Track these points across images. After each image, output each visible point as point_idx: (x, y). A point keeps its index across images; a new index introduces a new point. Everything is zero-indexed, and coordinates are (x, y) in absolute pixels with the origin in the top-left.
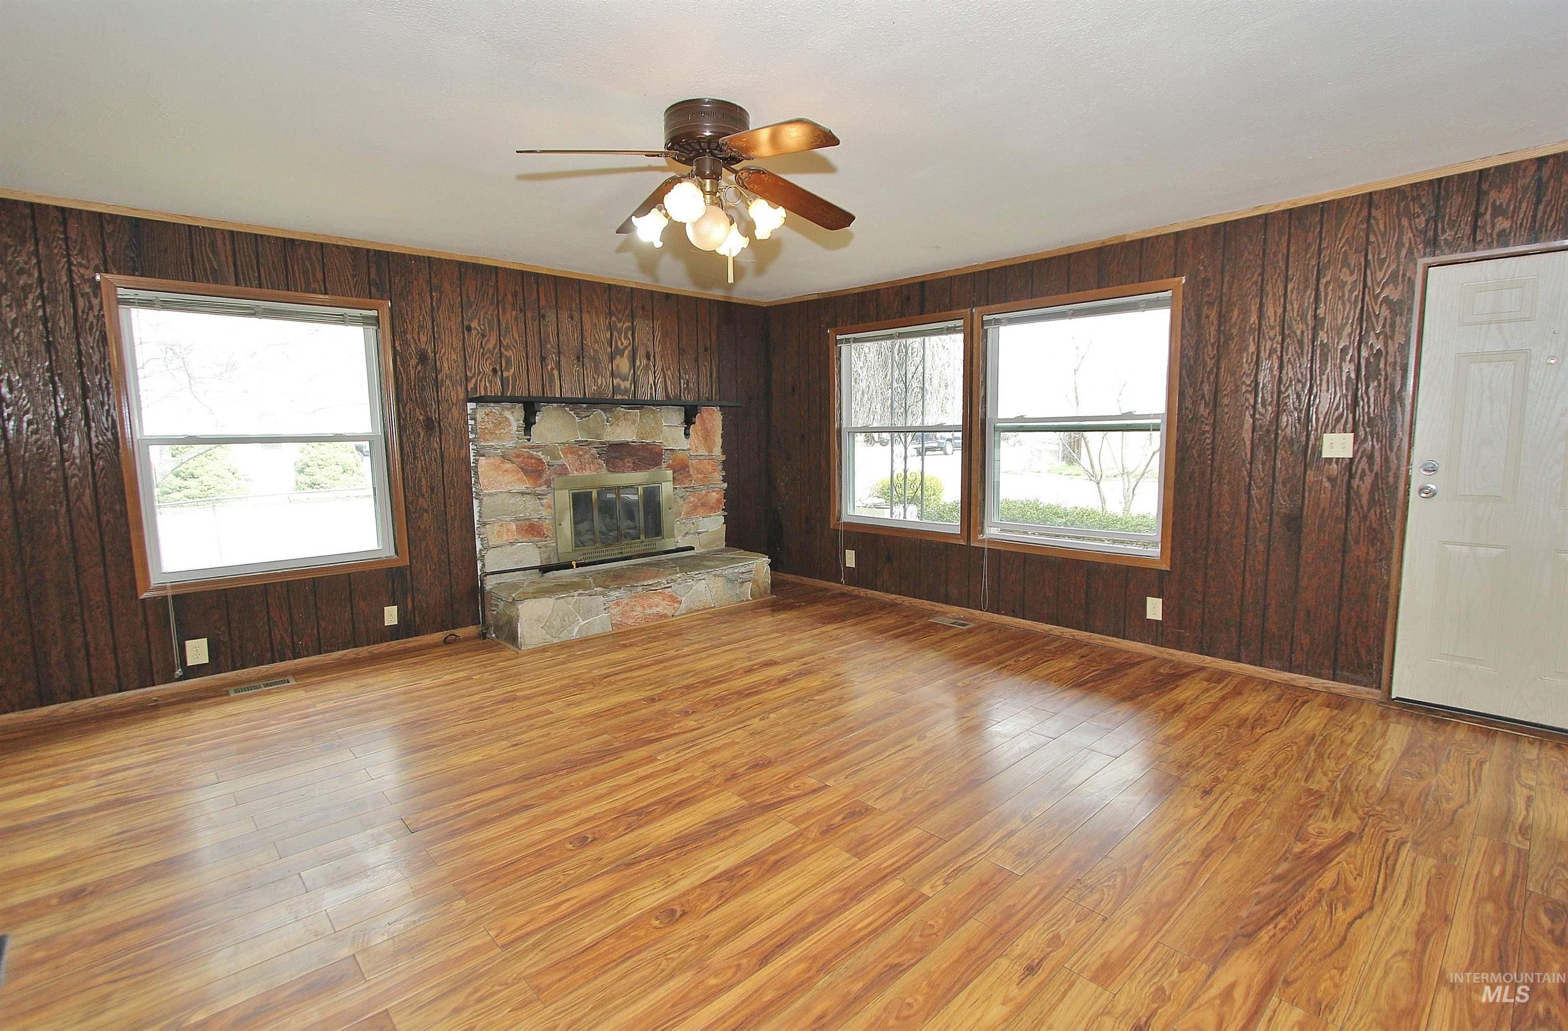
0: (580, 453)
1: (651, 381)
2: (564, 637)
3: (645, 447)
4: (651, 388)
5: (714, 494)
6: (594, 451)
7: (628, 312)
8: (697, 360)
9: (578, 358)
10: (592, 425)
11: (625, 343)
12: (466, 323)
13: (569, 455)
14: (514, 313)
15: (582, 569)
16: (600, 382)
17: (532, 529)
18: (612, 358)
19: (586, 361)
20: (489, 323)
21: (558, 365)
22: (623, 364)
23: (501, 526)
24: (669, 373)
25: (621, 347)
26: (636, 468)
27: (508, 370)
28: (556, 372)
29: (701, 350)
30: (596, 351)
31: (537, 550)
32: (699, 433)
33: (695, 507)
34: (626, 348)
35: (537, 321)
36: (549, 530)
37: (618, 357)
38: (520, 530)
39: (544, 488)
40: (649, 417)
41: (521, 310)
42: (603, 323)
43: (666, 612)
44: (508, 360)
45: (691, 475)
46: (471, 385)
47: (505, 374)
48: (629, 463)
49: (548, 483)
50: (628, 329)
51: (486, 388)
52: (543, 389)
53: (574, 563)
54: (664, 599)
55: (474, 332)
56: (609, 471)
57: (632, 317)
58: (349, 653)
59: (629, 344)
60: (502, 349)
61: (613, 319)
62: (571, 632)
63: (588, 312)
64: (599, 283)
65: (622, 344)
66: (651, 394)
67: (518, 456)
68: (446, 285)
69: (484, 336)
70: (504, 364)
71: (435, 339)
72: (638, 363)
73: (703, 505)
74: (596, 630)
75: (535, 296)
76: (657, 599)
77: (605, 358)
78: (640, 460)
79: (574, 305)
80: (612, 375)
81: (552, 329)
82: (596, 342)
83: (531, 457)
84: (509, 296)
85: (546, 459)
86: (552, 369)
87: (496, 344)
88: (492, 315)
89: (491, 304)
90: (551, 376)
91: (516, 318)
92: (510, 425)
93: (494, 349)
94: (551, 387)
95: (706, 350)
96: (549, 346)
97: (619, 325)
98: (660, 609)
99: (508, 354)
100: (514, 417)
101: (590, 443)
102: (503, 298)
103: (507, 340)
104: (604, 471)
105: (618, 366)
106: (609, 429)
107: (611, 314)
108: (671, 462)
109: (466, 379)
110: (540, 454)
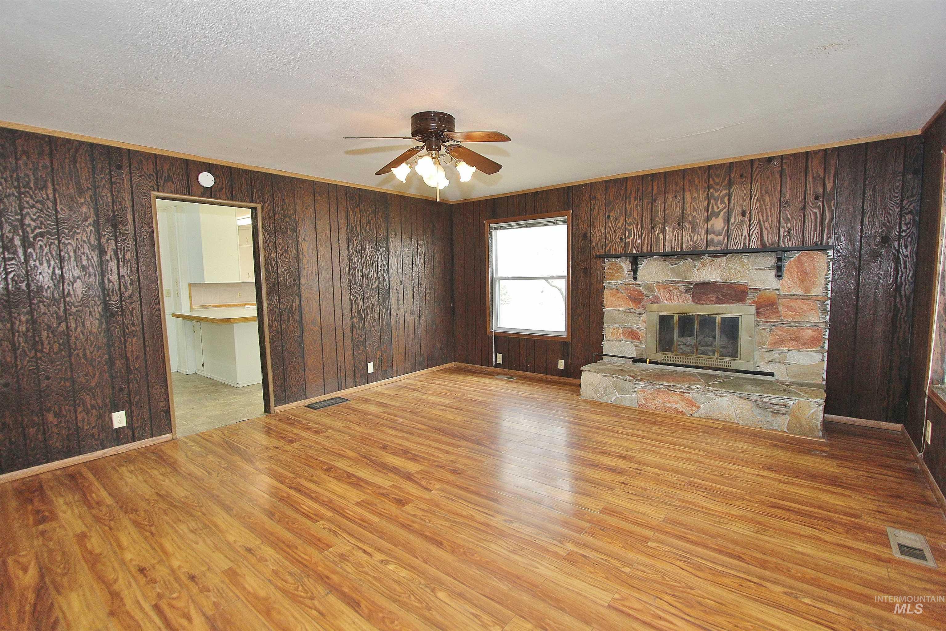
0: (671, 289)
1: (745, 233)
2: (605, 399)
3: (730, 286)
4: (745, 239)
5: (810, 331)
6: (681, 288)
7: (726, 182)
8: (803, 209)
9: (679, 224)
10: (682, 269)
11: (721, 207)
12: (607, 214)
13: (661, 290)
14: (636, 203)
15: (651, 366)
16: (695, 238)
17: (632, 335)
18: (708, 220)
19: (685, 225)
20: (620, 211)
21: (663, 232)
22: (718, 223)
23: (614, 329)
24: (766, 224)
25: (717, 210)
26: (718, 301)
27: (629, 237)
28: (661, 236)
29: (810, 198)
30: (694, 217)
31: (634, 348)
32: (795, 275)
33: (782, 341)
34: (722, 210)
35: (650, 204)
36: (643, 337)
37: (713, 218)
38: (624, 334)
39: (641, 310)
40: (736, 263)
41: (640, 200)
42: (702, 195)
43: (683, 410)
44: (630, 232)
45: (778, 312)
46: (607, 249)
47: (627, 240)
48: (713, 298)
49: (644, 307)
50: (725, 195)
51: (615, 250)
52: (651, 248)
53: (648, 360)
54: (682, 400)
55: (611, 218)
56: (694, 302)
57: (730, 184)
58: (543, 376)
59: (725, 208)
60: (627, 226)
61: (711, 190)
62: (610, 398)
63: (690, 190)
64: (700, 168)
65: (718, 208)
66: (744, 244)
67: (627, 289)
68: (598, 195)
69: (616, 220)
70: (627, 235)
71: (591, 225)
72: (732, 220)
73: (795, 339)
74: (627, 403)
75: (650, 189)
76: (675, 398)
77: (700, 220)
78: (723, 296)
79: (678, 188)
80: (707, 232)
81: (660, 208)
82: (695, 210)
83: (635, 290)
84: (633, 192)
85: (646, 292)
86: (658, 234)
87: (623, 223)
88: (622, 207)
89: (622, 200)
90: (657, 238)
91: (637, 205)
92: (623, 271)
93: (622, 226)
94: (656, 245)
95: (817, 198)
96: (657, 219)
97: (716, 194)
98: (678, 406)
99: (630, 228)
100: (625, 266)
101: (677, 283)
102: (630, 195)
103: (630, 220)
104: (690, 302)
105: (712, 225)
106: (696, 272)
107: (709, 187)
108: (756, 299)
109: (605, 246)
110: (641, 288)
